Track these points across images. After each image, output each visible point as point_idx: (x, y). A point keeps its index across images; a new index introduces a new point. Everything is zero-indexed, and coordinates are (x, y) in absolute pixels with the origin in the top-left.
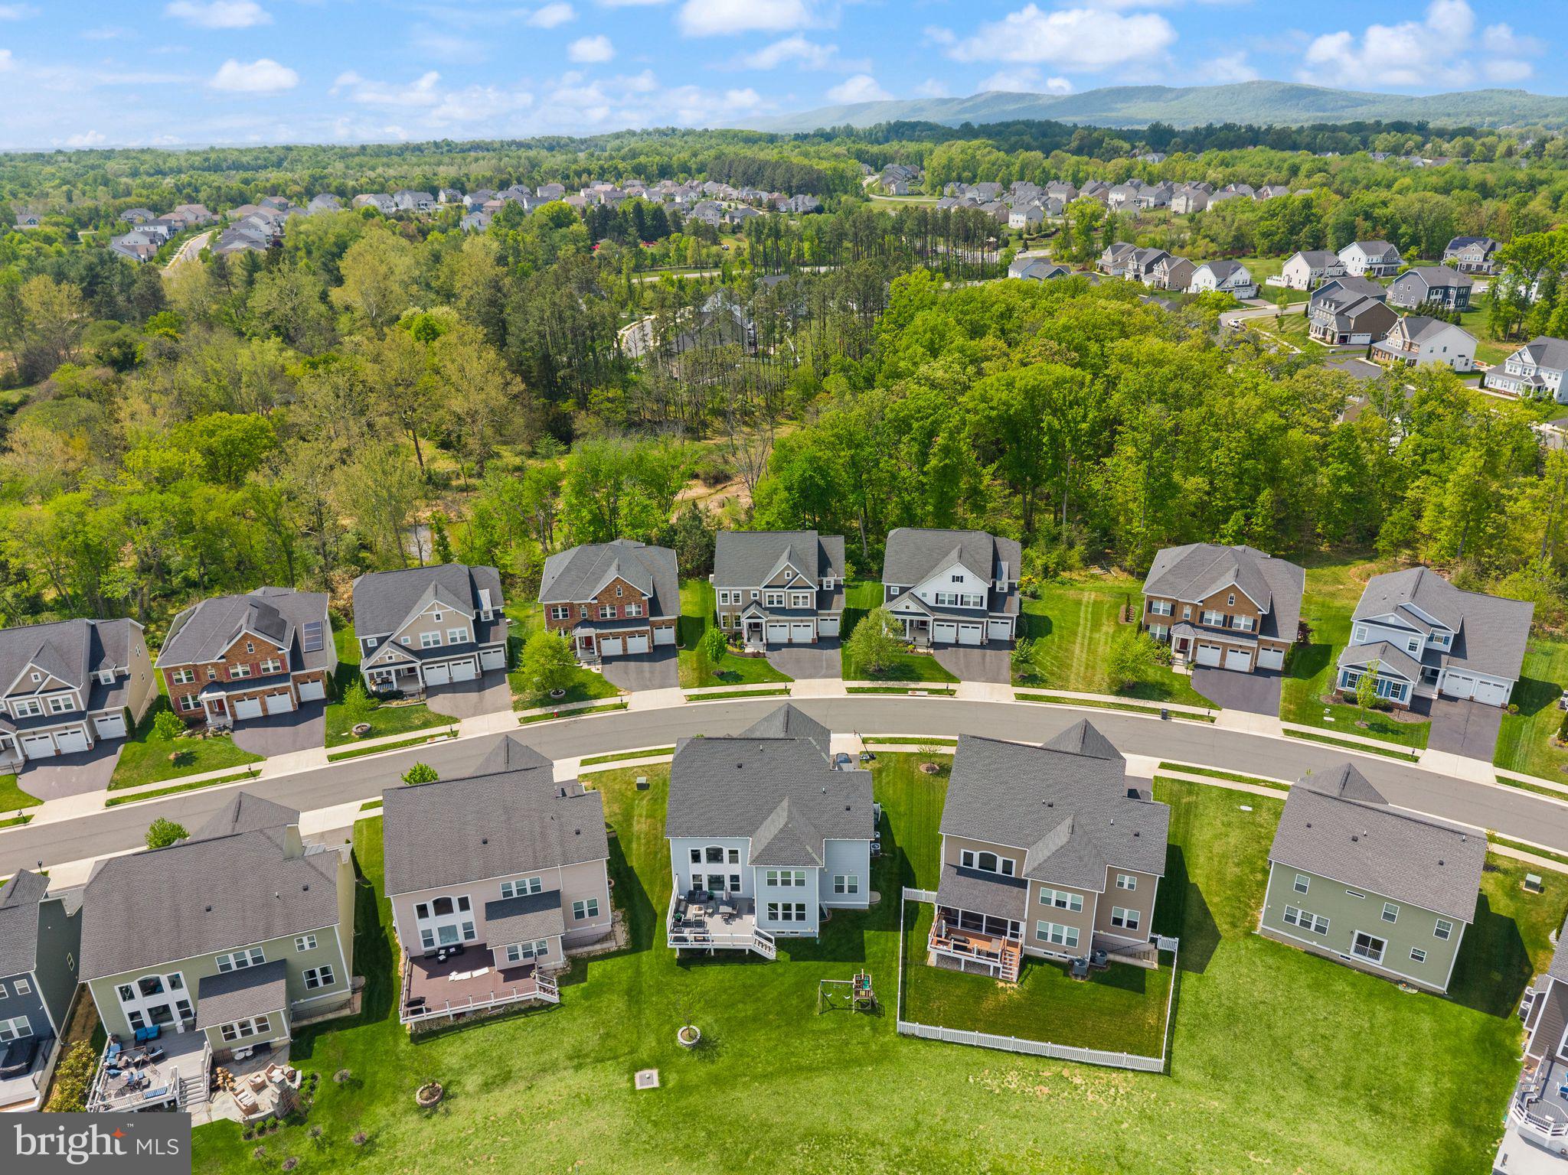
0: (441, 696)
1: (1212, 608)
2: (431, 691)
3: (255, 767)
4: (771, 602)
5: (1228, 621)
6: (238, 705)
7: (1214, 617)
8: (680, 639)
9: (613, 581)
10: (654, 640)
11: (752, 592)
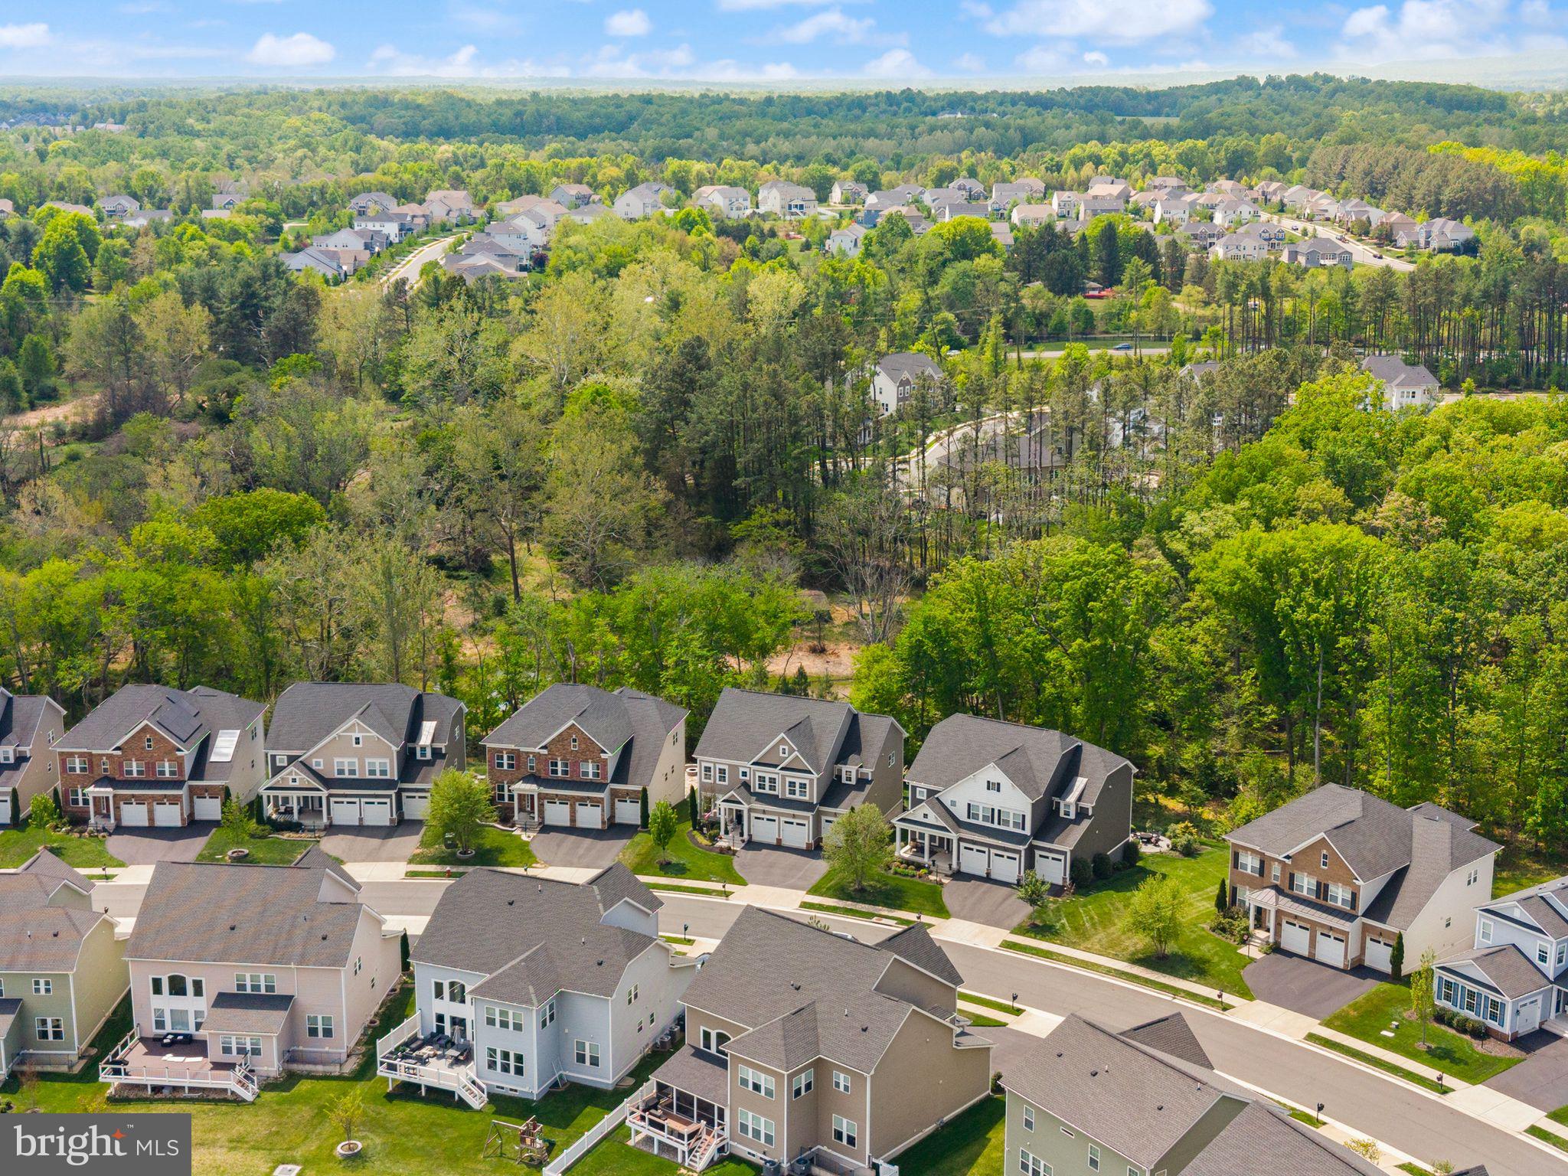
0: (341, 836)
1: (1302, 869)
2: (332, 829)
3: (110, 871)
4: (762, 787)
5: (1322, 890)
6: (124, 808)
7: (1306, 883)
9: (569, 728)
10: (612, 817)
11: (742, 770)
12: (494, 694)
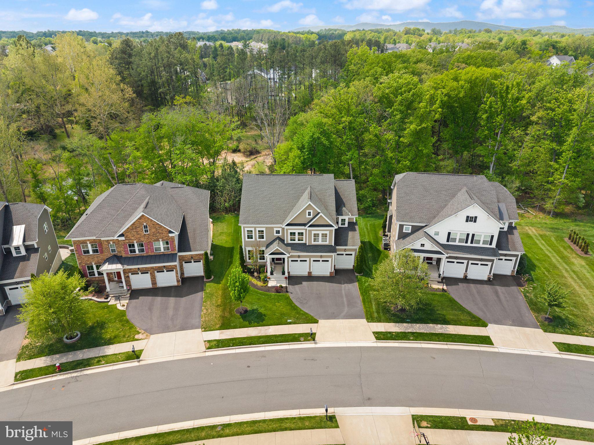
4: (293, 239)
8: (209, 271)
9: (140, 218)
10: (182, 274)
11: (275, 229)
12: (69, 192)
